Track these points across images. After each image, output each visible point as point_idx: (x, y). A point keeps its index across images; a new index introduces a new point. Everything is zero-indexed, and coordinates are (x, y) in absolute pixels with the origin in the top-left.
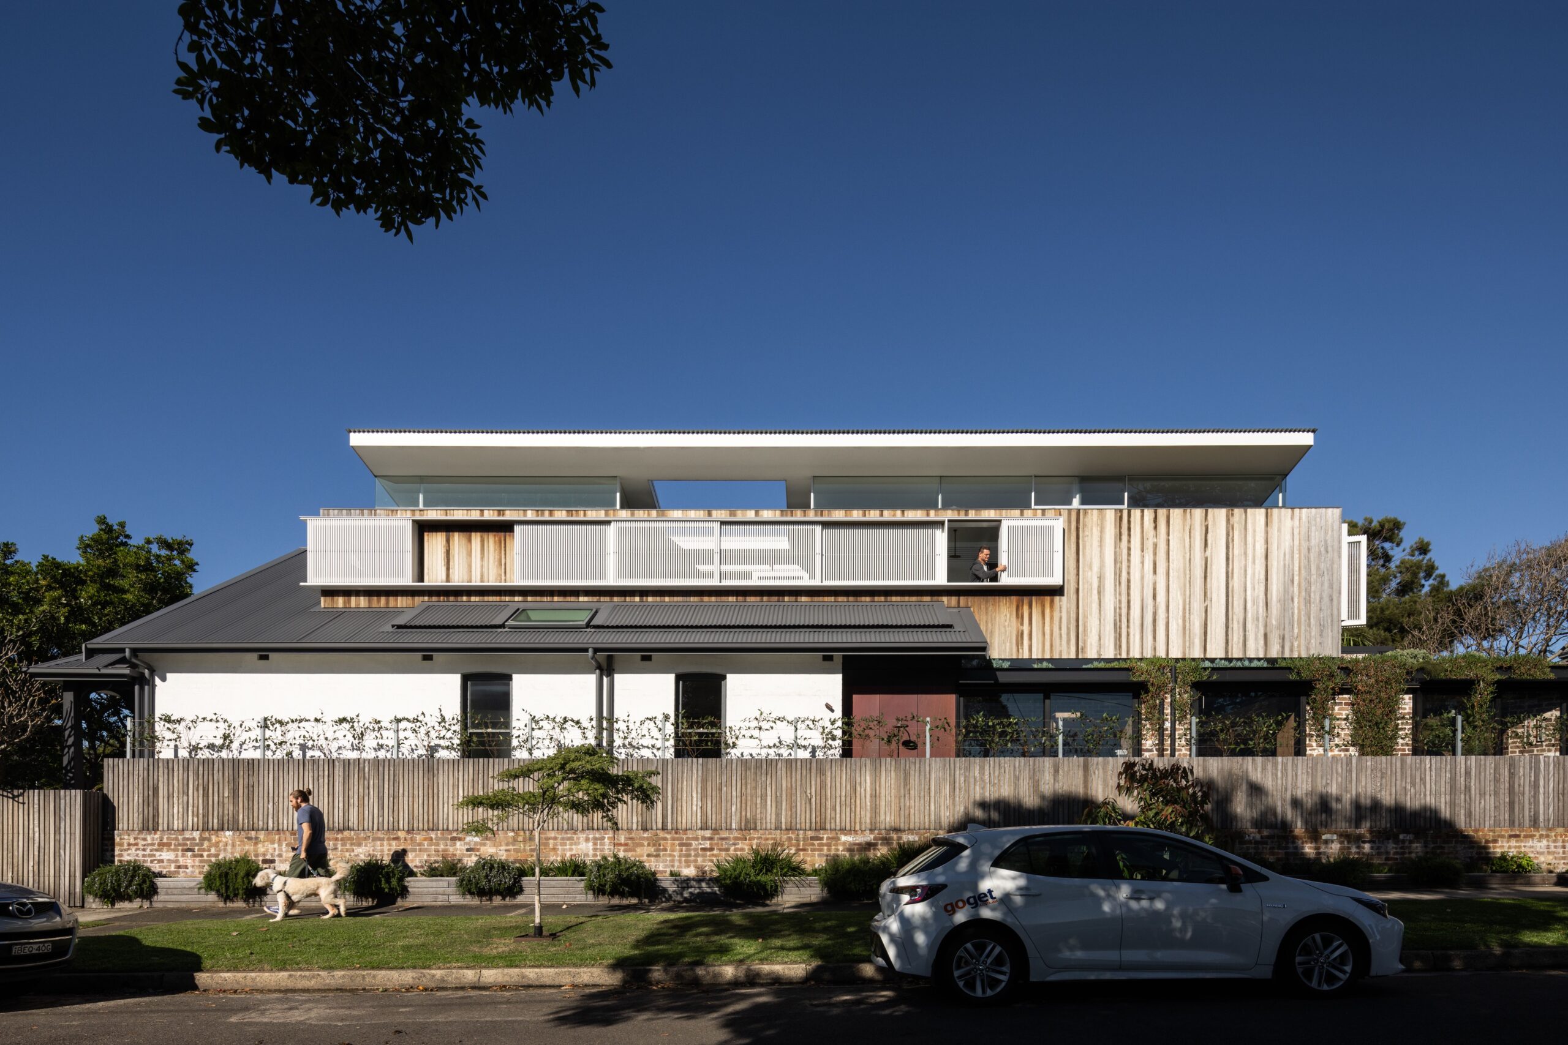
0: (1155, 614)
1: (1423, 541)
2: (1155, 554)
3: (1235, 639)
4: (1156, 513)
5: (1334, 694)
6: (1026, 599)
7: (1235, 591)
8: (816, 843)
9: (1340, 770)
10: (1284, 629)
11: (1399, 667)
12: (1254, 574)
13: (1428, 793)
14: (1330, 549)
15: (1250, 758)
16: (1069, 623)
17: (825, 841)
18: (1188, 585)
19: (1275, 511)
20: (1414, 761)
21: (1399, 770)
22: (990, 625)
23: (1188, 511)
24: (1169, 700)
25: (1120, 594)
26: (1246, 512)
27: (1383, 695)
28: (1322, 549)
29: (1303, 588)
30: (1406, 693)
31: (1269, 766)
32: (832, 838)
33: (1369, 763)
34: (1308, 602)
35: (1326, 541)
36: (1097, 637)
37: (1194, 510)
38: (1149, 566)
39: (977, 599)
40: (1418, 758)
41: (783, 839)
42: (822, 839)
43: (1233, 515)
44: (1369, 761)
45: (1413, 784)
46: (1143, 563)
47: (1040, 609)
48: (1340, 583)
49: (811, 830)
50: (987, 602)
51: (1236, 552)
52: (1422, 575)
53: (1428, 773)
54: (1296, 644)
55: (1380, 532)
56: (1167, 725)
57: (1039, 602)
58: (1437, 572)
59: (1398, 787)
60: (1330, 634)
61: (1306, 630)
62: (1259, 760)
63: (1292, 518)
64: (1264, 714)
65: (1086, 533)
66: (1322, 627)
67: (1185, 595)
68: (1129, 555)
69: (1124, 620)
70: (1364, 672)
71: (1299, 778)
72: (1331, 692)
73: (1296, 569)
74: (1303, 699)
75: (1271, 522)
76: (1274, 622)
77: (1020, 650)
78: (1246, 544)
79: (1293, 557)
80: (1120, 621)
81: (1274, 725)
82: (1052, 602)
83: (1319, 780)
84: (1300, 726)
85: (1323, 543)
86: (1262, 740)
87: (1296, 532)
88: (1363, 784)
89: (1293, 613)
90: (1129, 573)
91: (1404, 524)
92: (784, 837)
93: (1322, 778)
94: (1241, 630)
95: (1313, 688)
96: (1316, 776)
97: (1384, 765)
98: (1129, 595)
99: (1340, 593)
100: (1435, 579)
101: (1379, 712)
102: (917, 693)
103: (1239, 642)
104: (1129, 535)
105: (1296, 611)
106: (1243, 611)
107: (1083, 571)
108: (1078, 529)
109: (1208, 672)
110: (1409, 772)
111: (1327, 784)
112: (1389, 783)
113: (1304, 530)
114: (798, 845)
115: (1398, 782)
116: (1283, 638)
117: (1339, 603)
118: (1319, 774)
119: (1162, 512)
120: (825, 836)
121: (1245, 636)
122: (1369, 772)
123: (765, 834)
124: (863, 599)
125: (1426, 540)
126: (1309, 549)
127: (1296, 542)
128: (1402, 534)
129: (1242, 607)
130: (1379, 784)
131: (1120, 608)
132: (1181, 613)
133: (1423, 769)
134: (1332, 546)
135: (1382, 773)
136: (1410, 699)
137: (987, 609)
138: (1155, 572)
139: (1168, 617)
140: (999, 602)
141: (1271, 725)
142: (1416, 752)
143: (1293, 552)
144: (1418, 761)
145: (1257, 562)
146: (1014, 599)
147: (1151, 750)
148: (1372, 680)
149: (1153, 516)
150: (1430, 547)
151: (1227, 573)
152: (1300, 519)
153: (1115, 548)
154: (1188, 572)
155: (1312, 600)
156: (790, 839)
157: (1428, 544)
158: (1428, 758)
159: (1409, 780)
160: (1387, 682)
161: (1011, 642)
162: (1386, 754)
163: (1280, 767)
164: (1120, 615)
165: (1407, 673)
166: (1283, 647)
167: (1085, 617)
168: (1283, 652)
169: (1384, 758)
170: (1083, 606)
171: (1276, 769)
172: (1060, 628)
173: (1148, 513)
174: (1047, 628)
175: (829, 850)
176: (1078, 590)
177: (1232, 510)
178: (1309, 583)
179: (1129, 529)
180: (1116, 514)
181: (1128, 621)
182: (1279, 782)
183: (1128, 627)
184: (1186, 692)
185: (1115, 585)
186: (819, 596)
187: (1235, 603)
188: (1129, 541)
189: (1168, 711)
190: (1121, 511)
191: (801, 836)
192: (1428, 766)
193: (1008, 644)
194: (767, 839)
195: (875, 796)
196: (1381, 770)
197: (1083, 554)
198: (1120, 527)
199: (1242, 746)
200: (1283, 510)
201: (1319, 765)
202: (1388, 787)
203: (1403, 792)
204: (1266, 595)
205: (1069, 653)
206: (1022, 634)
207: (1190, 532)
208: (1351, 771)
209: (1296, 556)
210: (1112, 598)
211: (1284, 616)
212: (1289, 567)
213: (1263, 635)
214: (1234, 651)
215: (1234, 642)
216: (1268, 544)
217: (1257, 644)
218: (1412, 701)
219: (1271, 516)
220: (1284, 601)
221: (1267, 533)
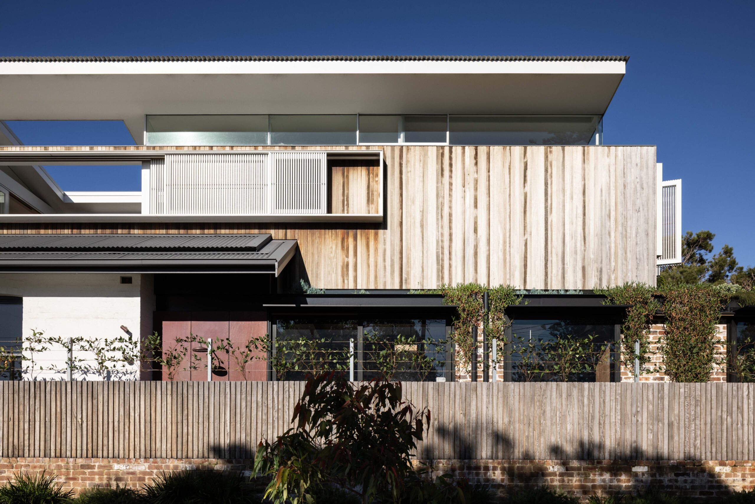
0: (476, 247)
1: (727, 247)
2: (476, 189)
3: (554, 271)
4: (476, 150)
5: (648, 322)
6: (351, 232)
7: (554, 225)
8: (87, 471)
9: (651, 397)
10: (601, 262)
11: (714, 296)
12: (572, 209)
13: (745, 422)
14: (645, 186)
15: (554, 384)
16: (392, 255)
17: (96, 470)
18: (508, 219)
19: (592, 148)
20: (730, 388)
21: (714, 398)
22: (316, 256)
23: (508, 148)
24: (482, 327)
25: (442, 227)
26: (563, 150)
27: (697, 322)
28: (638, 186)
29: (620, 223)
30: (720, 323)
31: (575, 392)
32: (105, 467)
33: (682, 390)
34: (625, 236)
35: (641, 178)
36: (421, 269)
37: (513, 148)
38: (470, 200)
39: (303, 231)
40: (735, 385)
41: (53, 467)
42: (93, 467)
43: (551, 152)
44: (682, 387)
45: (730, 413)
46: (464, 198)
47: (364, 241)
48: (655, 219)
49: (82, 457)
50: (313, 235)
51: (555, 187)
52: (726, 268)
53: (745, 401)
54: (613, 277)
55: (698, 241)
56: (481, 351)
57: (363, 235)
58: (737, 266)
59: (714, 416)
60: (646, 267)
61: (623, 264)
62: (564, 385)
63: (609, 155)
64: (569, 337)
65: (409, 169)
66: (638, 261)
67: (505, 229)
68: (451, 190)
69: (446, 252)
70: (678, 300)
71: (607, 405)
72: (644, 319)
73: (613, 204)
74: (617, 327)
75: (588, 159)
76: (592, 256)
77: (346, 281)
78: (564, 180)
79: (609, 193)
80: (443, 253)
81: (580, 349)
82: (376, 235)
83: (628, 407)
84: (615, 354)
85: (638, 180)
86: (568, 365)
87: (612, 169)
88: (676, 412)
89: (610, 247)
90: (450, 207)
91: (714, 235)
92: (53, 466)
93: (632, 405)
94: (560, 263)
95: (625, 316)
96: (625, 404)
97: (698, 393)
98: (450, 228)
99: (655, 228)
100: (735, 271)
101: (694, 339)
102: (229, 320)
103: (557, 275)
104: (451, 171)
105: (613, 245)
106: (561, 244)
107: (407, 205)
108: (401, 165)
109: (520, 299)
110: (725, 400)
111: (637, 412)
112: (703, 411)
113: (620, 168)
114: (68, 474)
115: (714, 411)
116: (601, 271)
117: (655, 237)
118: (629, 402)
119: (482, 149)
120: (97, 464)
121: (563, 268)
122: (682, 399)
123: (33, 462)
124: (194, 231)
125: (730, 247)
126: (624, 186)
127: (613, 179)
128: (713, 243)
129: (560, 241)
130: (693, 413)
131: (442, 241)
132: (501, 247)
133: (740, 396)
134: (647, 183)
135: (696, 401)
136: (724, 328)
137: (313, 241)
138: (476, 206)
139: (489, 250)
140: (325, 234)
141: (578, 348)
142: (730, 379)
143: (609, 189)
144: (735, 388)
145: (575, 197)
146: (340, 232)
147: (465, 377)
148: (686, 308)
149: (474, 152)
150: (733, 252)
151: (546, 207)
152: (616, 156)
153: (437, 183)
154: (508, 207)
155: (628, 235)
156: (59, 467)
157: (731, 249)
158: (746, 384)
159: (725, 409)
160: (702, 310)
161: (336, 273)
162: (701, 381)
163: (586, 393)
164: (443, 248)
165: (721, 301)
166: (601, 280)
167: (409, 249)
168: (600, 285)
169: (698, 384)
170: (407, 239)
171: (583, 396)
172: (384, 260)
173: (469, 150)
174: (372, 259)
175: (101, 479)
176: (401, 223)
177: (550, 148)
178: (626, 218)
179: (451, 165)
180: (437, 150)
181: (450, 253)
182: (586, 409)
183: (450, 259)
184: (499, 319)
185: (438, 219)
186: (151, 229)
187: (554, 237)
188: (451, 177)
189: (481, 338)
190: (443, 147)
191: (71, 464)
192: (746, 393)
193: (334, 275)
194: (35, 467)
195: (150, 422)
196: (695, 397)
197: (407, 188)
198: (442, 163)
199: (547, 371)
200: (600, 147)
201: (629, 392)
202: (703, 416)
203: (719, 422)
204: (584, 229)
205: (393, 283)
206: (348, 265)
207: (510, 169)
208: (663, 398)
209: (613, 192)
210: (435, 232)
211: (601, 250)
212: (606, 203)
213: (581, 268)
214: (553, 282)
215: (553, 273)
216: (585, 180)
217: (575, 276)
218: (726, 330)
219: (588, 153)
220: (602, 235)
221: (584, 170)
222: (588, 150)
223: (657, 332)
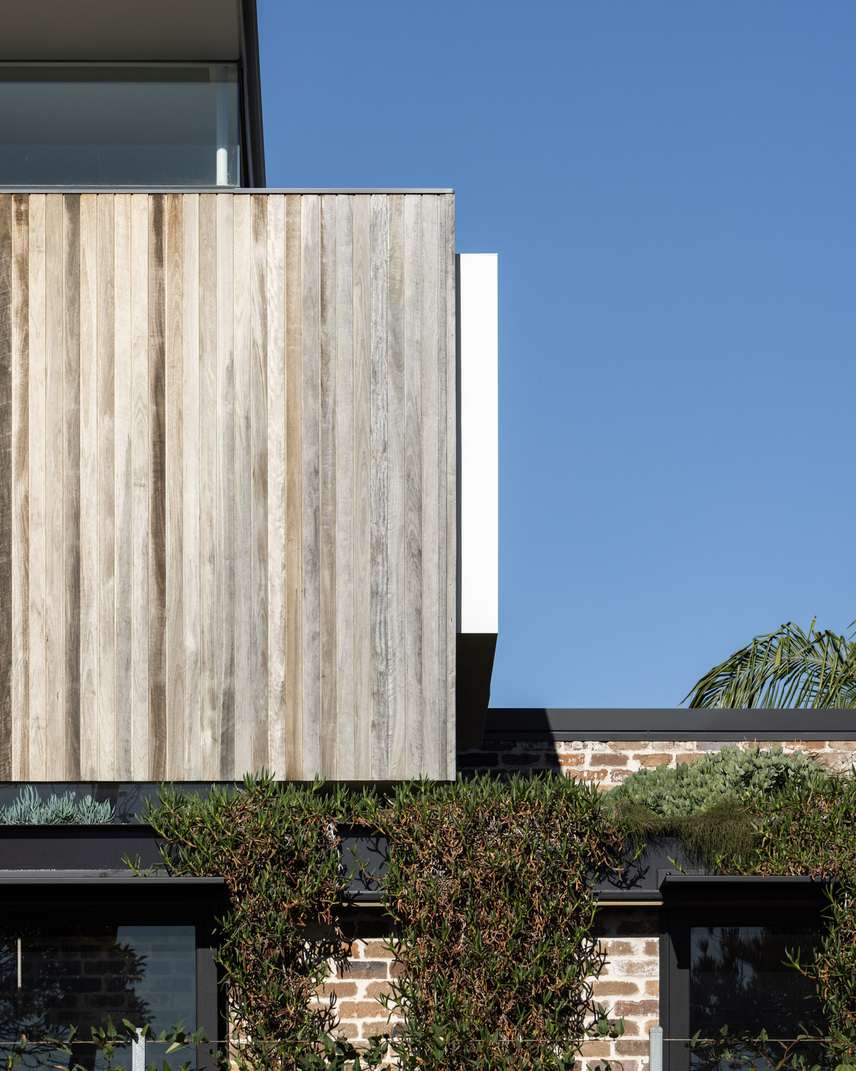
3: (38, 706)
10: (231, 669)
12: (109, 450)
19: (191, 202)
26: (74, 208)
54: (277, 729)
61: (316, 674)
63: (258, 232)
66: (381, 664)
73: (276, 429)
75: (177, 248)
76: (190, 643)
79: (261, 386)
87: (274, 287)
89: (264, 603)
94: (61, 673)
103: (50, 720)
105: (276, 600)
113: (305, 274)
116: (228, 706)
121: (74, 698)
127: (276, 326)
136: (649, 950)
145: (120, 401)
152: (290, 233)
166: (227, 741)
168: (226, 761)
177: (21, 198)
178: (329, 488)
209: (276, 380)
211: (231, 619)
212: (248, 427)
213: (147, 695)
214: (33, 749)
215: (32, 714)
216: (161, 332)
217: (124, 725)
218: (657, 959)
219: (176, 219)
220: (231, 558)
221: (161, 289)
222: (174, 208)
223: (383, 965)
